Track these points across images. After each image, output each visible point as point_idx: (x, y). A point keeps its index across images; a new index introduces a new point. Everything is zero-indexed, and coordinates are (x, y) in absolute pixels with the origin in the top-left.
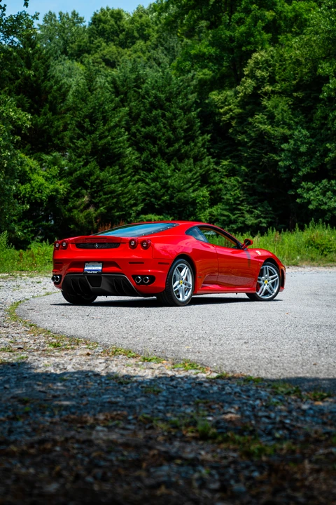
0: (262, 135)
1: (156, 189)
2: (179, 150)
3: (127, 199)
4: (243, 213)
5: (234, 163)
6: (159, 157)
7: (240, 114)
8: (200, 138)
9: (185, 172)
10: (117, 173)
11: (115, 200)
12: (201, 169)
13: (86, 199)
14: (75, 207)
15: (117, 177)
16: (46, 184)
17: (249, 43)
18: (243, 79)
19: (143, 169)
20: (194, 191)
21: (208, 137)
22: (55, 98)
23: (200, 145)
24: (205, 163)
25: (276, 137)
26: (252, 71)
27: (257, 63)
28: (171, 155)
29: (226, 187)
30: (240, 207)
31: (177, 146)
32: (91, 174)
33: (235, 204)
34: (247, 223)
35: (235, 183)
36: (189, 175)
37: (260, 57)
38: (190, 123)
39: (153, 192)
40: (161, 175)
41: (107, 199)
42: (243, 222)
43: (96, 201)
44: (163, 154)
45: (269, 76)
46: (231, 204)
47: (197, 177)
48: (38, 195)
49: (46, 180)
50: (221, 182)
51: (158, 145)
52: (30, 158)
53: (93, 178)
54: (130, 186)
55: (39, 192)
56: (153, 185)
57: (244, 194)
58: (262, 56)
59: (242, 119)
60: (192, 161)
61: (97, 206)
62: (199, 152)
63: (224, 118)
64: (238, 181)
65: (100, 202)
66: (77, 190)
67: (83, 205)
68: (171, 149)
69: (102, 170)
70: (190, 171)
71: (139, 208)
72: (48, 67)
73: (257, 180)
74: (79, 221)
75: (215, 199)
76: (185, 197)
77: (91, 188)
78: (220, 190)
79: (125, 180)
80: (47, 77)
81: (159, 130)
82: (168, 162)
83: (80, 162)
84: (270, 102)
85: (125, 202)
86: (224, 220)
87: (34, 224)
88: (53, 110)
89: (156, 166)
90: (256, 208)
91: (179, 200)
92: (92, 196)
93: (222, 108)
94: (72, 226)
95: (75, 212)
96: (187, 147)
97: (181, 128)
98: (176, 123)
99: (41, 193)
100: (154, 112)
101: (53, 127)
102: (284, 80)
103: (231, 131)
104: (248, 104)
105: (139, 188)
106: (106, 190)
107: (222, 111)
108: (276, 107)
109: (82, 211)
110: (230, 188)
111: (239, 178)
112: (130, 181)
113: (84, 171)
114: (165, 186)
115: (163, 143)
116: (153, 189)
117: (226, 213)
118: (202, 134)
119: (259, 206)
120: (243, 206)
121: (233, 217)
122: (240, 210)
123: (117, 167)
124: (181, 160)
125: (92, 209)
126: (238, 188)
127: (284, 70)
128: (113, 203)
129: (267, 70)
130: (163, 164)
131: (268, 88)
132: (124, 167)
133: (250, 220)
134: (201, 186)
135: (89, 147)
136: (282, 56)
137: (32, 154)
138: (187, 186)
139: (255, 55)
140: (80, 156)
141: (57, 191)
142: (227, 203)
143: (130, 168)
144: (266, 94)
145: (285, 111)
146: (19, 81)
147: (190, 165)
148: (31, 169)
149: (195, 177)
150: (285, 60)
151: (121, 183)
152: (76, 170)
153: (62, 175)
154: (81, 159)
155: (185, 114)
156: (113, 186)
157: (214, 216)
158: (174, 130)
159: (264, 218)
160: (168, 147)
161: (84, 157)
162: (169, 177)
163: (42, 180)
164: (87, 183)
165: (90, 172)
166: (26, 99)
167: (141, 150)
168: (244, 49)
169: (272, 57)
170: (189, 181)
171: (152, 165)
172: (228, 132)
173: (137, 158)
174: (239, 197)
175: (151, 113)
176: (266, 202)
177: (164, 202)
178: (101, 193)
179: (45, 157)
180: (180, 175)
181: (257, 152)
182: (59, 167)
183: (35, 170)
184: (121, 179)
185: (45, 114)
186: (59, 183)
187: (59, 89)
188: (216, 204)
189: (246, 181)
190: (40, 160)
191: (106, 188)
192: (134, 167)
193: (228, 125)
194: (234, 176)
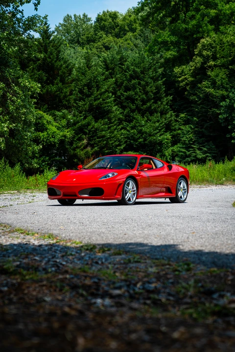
0: (208, 95)
1: (134, 134)
2: (150, 107)
3: (113, 142)
4: (195, 150)
5: (189, 115)
6: (136, 112)
7: (192, 81)
8: (165, 99)
9: (154, 123)
10: (106, 124)
11: (105, 142)
12: (165, 120)
13: (85, 141)
14: (77, 147)
15: (107, 126)
16: (58, 132)
17: (199, 32)
18: (194, 57)
19: (126, 121)
20: (160, 135)
21: (170, 98)
22: (64, 73)
23: (164, 103)
24: (168, 116)
25: (218, 97)
26: (200, 52)
27: (203, 46)
28: (145, 110)
29: (183, 132)
30: (193, 146)
31: (148, 104)
32: (89, 124)
33: (189, 144)
34: (198, 157)
35: (189, 129)
36: (157, 124)
37: (206, 42)
38: (158, 88)
39: (132, 136)
40: (137, 124)
41: (99, 142)
42: (195, 156)
43: (92, 143)
44: (139, 110)
45: (212, 55)
46: (187, 144)
47: (163, 125)
48: (52, 140)
49: (58, 129)
50: (180, 129)
51: (135, 104)
52: (47, 114)
53: (90, 127)
54: (116, 132)
55: (53, 137)
56: (132, 131)
57: (196, 136)
58: (207, 41)
59: (193, 85)
60: (159, 114)
61: (92, 146)
62: (164, 108)
63: (181, 84)
64: (191, 128)
65: (95, 143)
66: (79, 136)
67: (83, 146)
68: (145, 106)
69: (96, 121)
70: (158, 121)
71: (122, 147)
72: (59, 52)
73: (205, 127)
74: (80, 157)
75: (175, 141)
76: (154, 140)
77: (89, 134)
78: (179, 134)
79: (112, 128)
80: (58, 59)
81: (136, 94)
82: (143, 116)
83: (81, 116)
84: (213, 73)
85: (112, 143)
86: (182, 155)
87: (49, 159)
88: (62, 81)
89: (134, 118)
90: (204, 146)
91: (150, 142)
92: (89, 140)
93: (180, 77)
94: (76, 160)
95: (78, 150)
96: (155, 105)
97: (152, 92)
98: (148, 89)
99: (54, 138)
100: (133, 81)
101: (62, 93)
102: (223, 57)
103: (186, 93)
104: (198, 74)
105: (122, 133)
106: (99, 135)
107: (180, 79)
108: (217, 76)
109: (82, 150)
110: (185, 133)
111: (192, 126)
112: (115, 129)
113: (84, 122)
114: (140, 132)
115: (139, 103)
116: (132, 134)
117: (184, 150)
118: (167, 96)
119: (206, 145)
120: (195, 145)
121: (188, 153)
122: (193, 148)
123: (107, 120)
124: (152, 114)
125: (89, 149)
126: (192, 133)
127: (223, 51)
128: (104, 144)
129: (211, 50)
130: (139, 117)
131: (212, 63)
132: (111, 119)
133: (200, 155)
134: (166, 132)
135: (87, 106)
136: (221, 40)
137: (48, 111)
138: (156, 132)
139: (202, 40)
140: (81, 112)
141: (65, 136)
142: (184, 143)
143: (116, 120)
144: (210, 67)
145: (224, 79)
146: (40, 62)
147: (158, 117)
148: (47, 122)
149: (161, 125)
150: (224, 43)
151: (109, 131)
152: (78, 122)
153: (69, 125)
154: (82, 115)
155: (154, 82)
156: (104, 132)
157: (175, 152)
158: (146, 93)
159: (210, 153)
160: (142, 105)
161: (84, 113)
162: (143, 126)
163: (54, 129)
164: (86, 130)
165: (88, 123)
166: (44, 74)
167: (124, 108)
168: (195, 36)
169: (215, 41)
170: (157, 128)
171: (131, 118)
172: (184, 94)
173: (121, 113)
174: (192, 139)
175: (131, 82)
176: (211, 142)
177: (140, 143)
178: (96, 137)
179: (58, 113)
180: (151, 124)
181: (204, 108)
182: (67, 120)
183: (51, 122)
184: (109, 128)
185: (57, 84)
186: (66, 131)
187: (67, 67)
188: (177, 144)
189: (196, 127)
190: (54, 115)
191: (99, 134)
192: (119, 119)
193: (185, 89)
194: (188, 124)
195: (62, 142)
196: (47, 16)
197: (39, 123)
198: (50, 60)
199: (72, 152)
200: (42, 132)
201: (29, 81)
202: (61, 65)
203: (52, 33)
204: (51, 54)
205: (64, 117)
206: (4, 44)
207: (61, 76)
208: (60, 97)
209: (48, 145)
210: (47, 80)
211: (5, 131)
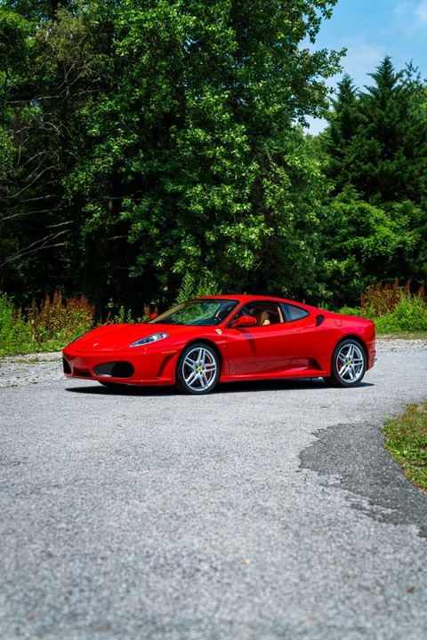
195: (399, 252)
196: (346, 50)
197: (362, 223)
198: (389, 120)
199: (417, 267)
200: (366, 237)
201: (300, 158)
202: (407, 129)
203: (397, 78)
204: (391, 110)
205: (405, 211)
206: (259, 100)
207: (407, 145)
208: (403, 178)
209: (376, 258)
210: (383, 153)
211: (253, 240)
